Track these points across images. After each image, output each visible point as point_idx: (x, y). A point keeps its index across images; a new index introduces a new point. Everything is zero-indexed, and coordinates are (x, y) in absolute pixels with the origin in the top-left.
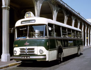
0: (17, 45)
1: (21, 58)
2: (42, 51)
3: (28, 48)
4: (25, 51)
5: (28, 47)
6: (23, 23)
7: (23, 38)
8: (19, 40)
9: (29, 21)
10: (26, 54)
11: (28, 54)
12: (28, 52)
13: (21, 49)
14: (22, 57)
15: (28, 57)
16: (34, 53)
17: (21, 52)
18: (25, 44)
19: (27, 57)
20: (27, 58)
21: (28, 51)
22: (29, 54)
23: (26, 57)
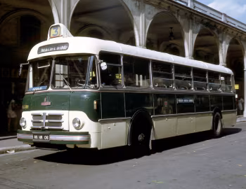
0: (27, 107)
1: (31, 137)
2: (79, 123)
3: (47, 115)
4: (42, 121)
5: (48, 112)
6: (43, 50)
7: (41, 88)
8: (34, 94)
9: (56, 46)
10: (43, 130)
11: (47, 128)
12: (46, 124)
13: (34, 116)
14: (34, 135)
15: (46, 135)
16: (61, 128)
17: (34, 122)
18: (43, 104)
19: (43, 135)
20: (43, 137)
21: (47, 121)
22: (49, 130)
23: (41, 137)
